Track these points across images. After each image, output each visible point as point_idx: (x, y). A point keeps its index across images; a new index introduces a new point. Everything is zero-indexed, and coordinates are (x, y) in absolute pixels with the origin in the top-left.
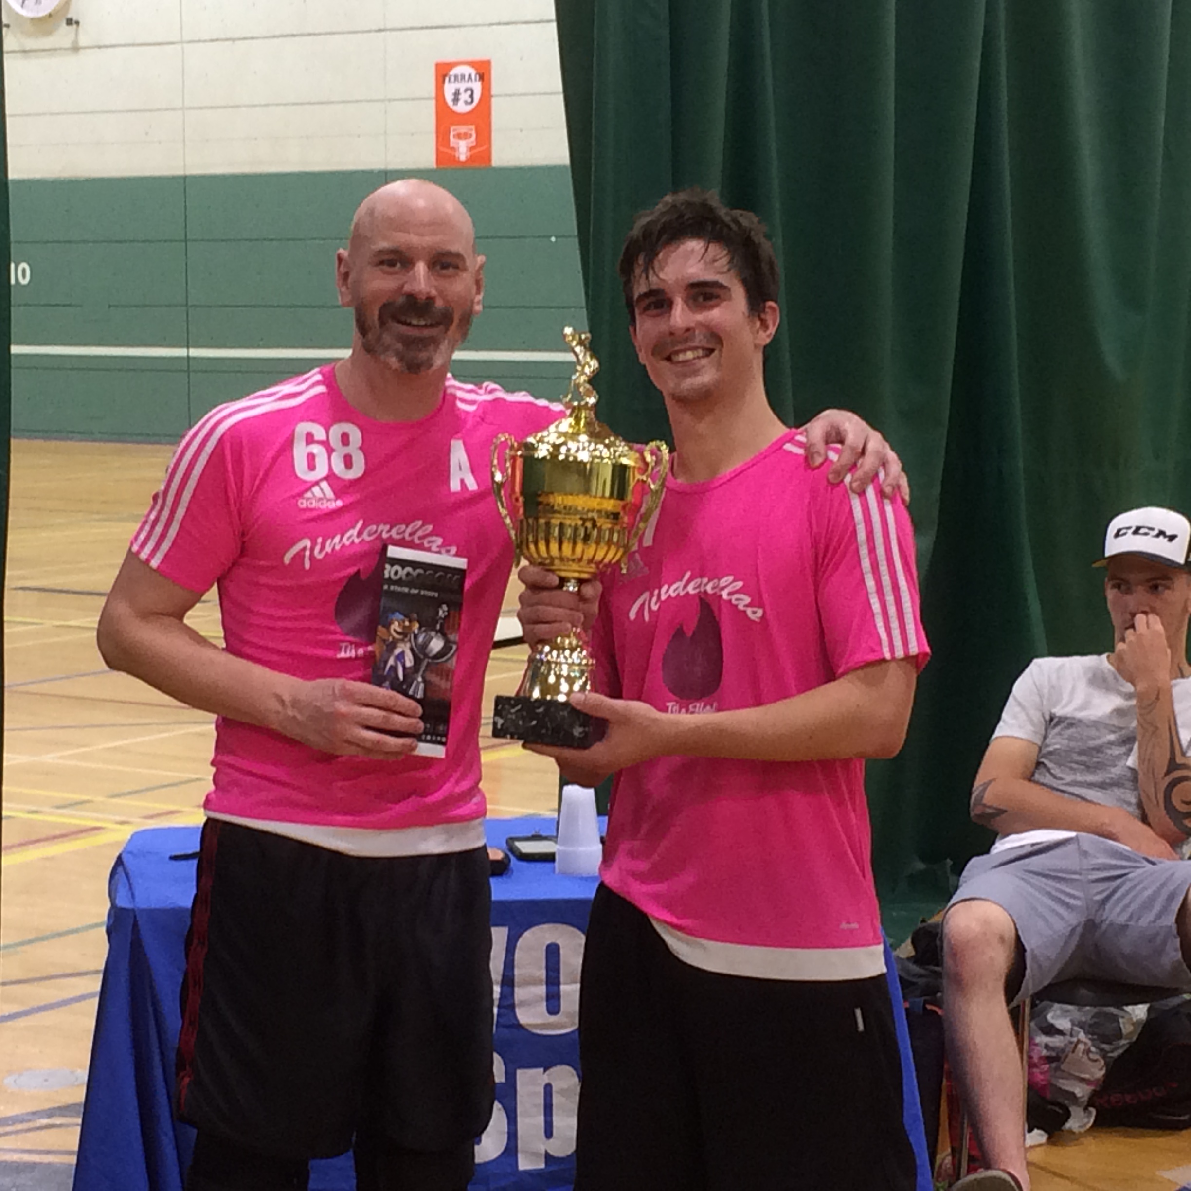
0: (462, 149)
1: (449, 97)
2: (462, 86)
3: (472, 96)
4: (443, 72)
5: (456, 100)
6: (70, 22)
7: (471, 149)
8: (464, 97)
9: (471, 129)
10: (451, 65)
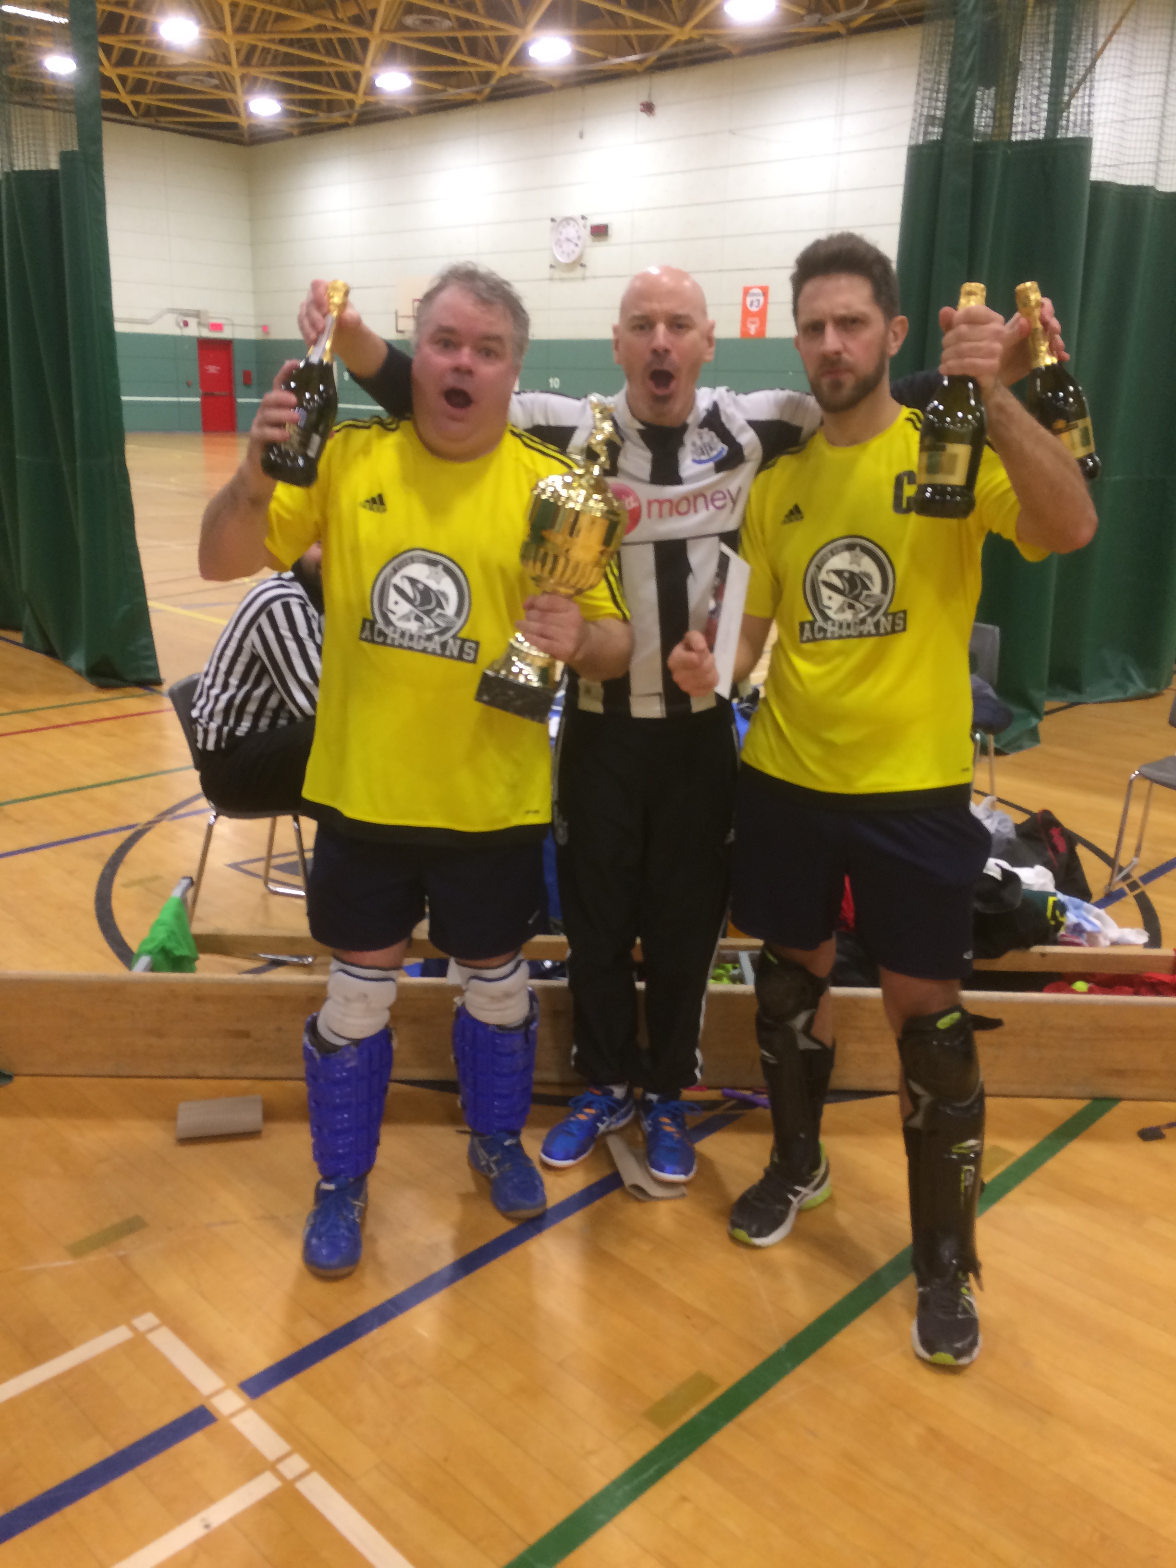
0: (753, 329)
1: (748, 303)
2: (754, 298)
3: (759, 304)
4: (746, 291)
5: (751, 305)
6: (582, 265)
7: (756, 329)
8: (756, 303)
9: (757, 319)
10: (751, 288)
